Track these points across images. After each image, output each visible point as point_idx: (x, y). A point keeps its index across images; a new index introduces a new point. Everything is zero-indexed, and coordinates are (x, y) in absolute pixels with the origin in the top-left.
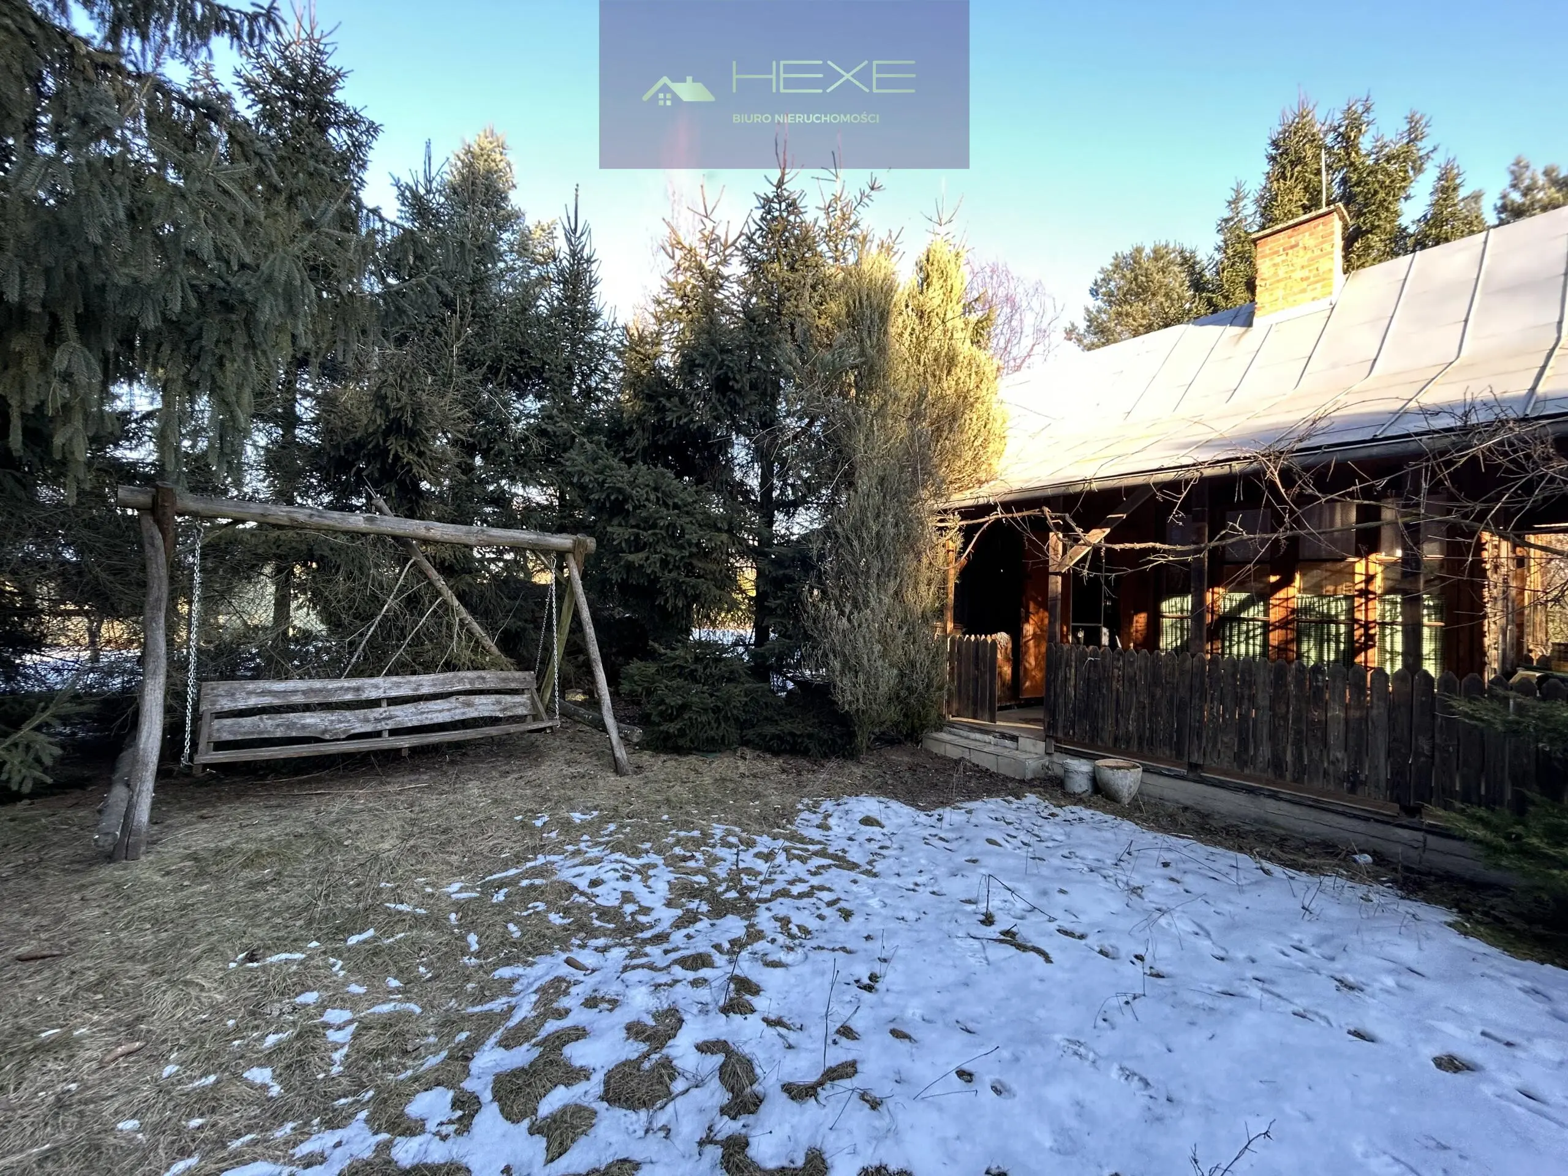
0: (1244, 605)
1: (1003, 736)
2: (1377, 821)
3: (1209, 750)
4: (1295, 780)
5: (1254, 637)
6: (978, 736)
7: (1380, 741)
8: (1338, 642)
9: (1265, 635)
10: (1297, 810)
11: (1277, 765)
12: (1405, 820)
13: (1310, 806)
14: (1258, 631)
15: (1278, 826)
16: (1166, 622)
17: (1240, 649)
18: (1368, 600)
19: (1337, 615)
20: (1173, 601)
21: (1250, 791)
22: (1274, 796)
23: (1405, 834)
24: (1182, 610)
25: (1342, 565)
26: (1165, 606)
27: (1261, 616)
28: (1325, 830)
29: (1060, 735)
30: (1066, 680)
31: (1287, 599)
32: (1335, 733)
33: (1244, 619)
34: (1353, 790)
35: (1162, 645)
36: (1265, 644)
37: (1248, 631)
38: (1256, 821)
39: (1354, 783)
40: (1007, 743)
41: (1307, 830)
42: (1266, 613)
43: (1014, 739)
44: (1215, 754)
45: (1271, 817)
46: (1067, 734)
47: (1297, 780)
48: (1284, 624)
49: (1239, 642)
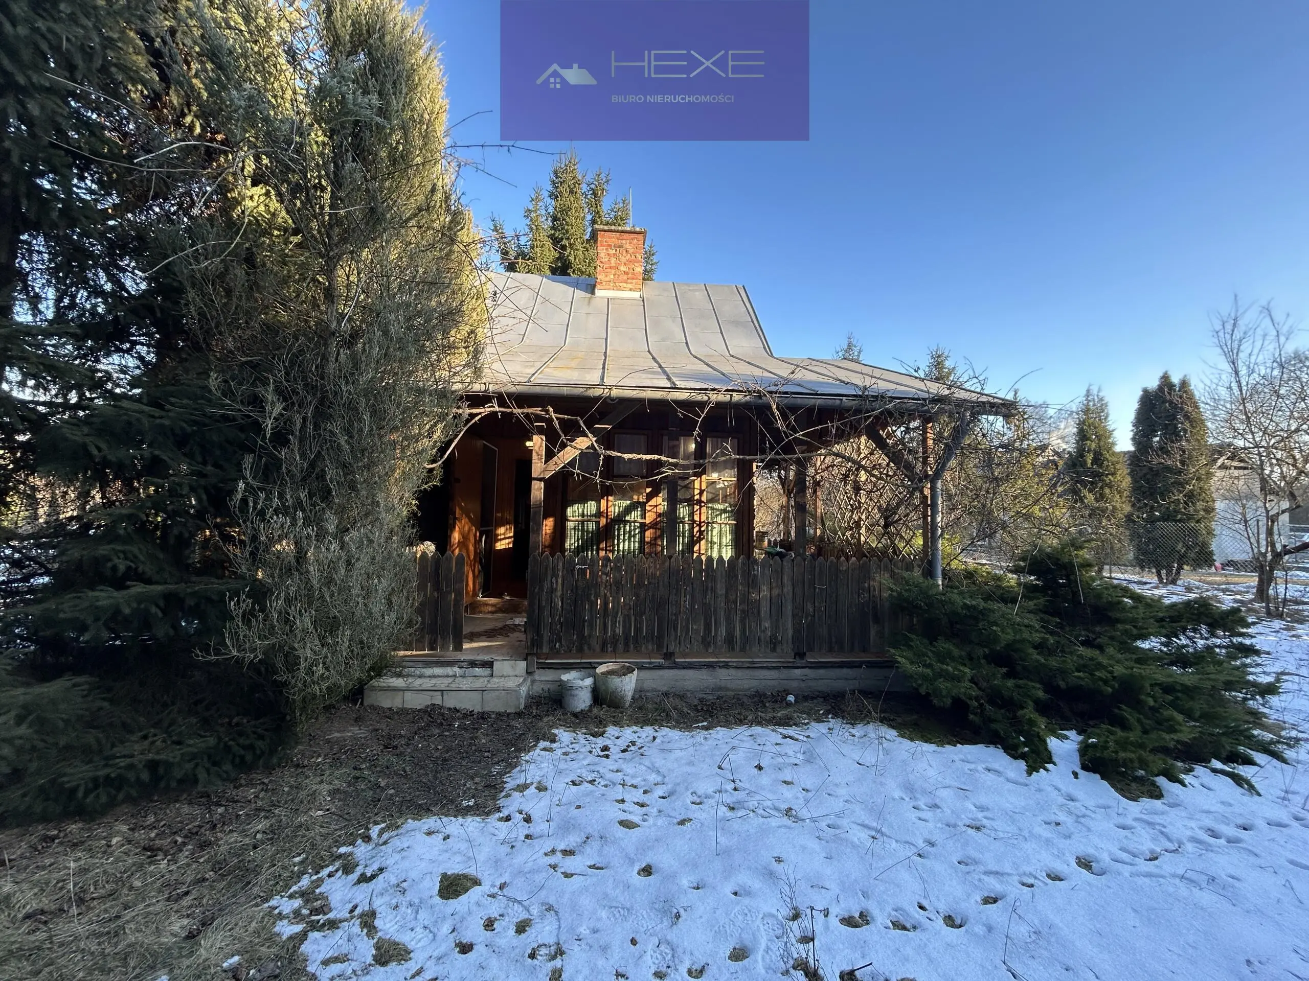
0: (628, 510)
1: (473, 664)
2: (784, 667)
3: (682, 639)
4: (741, 650)
5: (634, 536)
6: (438, 671)
7: (789, 609)
8: (684, 537)
9: (642, 533)
10: (740, 673)
11: (730, 641)
12: (799, 662)
13: (749, 667)
14: (637, 531)
15: (727, 689)
16: (570, 525)
17: (623, 546)
18: (701, 507)
19: (684, 518)
20: (576, 507)
21: (709, 666)
22: (726, 666)
23: (798, 672)
24: (583, 515)
25: (687, 482)
26: (569, 511)
27: (639, 520)
28: (755, 683)
29: (545, 650)
30: (552, 591)
31: (656, 506)
32: (765, 608)
33: (628, 521)
34: (774, 650)
35: (567, 545)
36: (642, 540)
37: (630, 532)
38: (713, 689)
39: (774, 644)
40: (478, 671)
41: (746, 686)
42: (643, 516)
43: (489, 664)
44: (688, 641)
45: (723, 684)
46: (552, 648)
47: (743, 649)
48: (654, 525)
49: (624, 541)
